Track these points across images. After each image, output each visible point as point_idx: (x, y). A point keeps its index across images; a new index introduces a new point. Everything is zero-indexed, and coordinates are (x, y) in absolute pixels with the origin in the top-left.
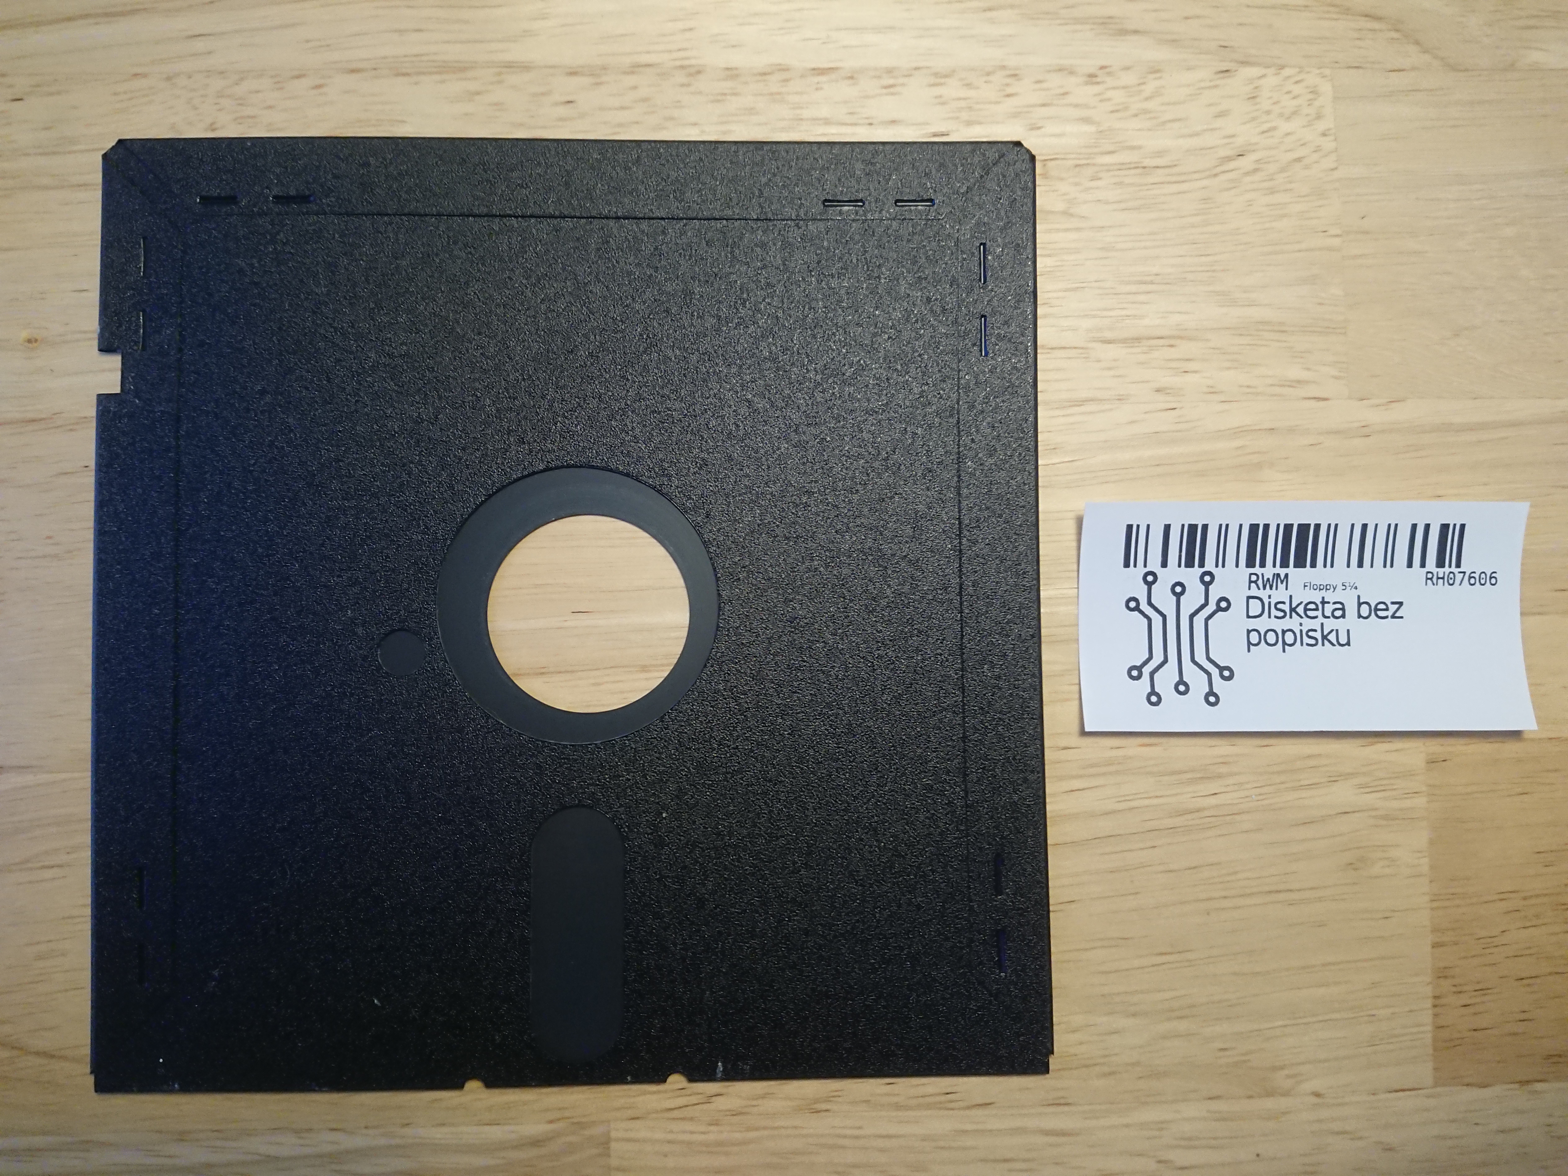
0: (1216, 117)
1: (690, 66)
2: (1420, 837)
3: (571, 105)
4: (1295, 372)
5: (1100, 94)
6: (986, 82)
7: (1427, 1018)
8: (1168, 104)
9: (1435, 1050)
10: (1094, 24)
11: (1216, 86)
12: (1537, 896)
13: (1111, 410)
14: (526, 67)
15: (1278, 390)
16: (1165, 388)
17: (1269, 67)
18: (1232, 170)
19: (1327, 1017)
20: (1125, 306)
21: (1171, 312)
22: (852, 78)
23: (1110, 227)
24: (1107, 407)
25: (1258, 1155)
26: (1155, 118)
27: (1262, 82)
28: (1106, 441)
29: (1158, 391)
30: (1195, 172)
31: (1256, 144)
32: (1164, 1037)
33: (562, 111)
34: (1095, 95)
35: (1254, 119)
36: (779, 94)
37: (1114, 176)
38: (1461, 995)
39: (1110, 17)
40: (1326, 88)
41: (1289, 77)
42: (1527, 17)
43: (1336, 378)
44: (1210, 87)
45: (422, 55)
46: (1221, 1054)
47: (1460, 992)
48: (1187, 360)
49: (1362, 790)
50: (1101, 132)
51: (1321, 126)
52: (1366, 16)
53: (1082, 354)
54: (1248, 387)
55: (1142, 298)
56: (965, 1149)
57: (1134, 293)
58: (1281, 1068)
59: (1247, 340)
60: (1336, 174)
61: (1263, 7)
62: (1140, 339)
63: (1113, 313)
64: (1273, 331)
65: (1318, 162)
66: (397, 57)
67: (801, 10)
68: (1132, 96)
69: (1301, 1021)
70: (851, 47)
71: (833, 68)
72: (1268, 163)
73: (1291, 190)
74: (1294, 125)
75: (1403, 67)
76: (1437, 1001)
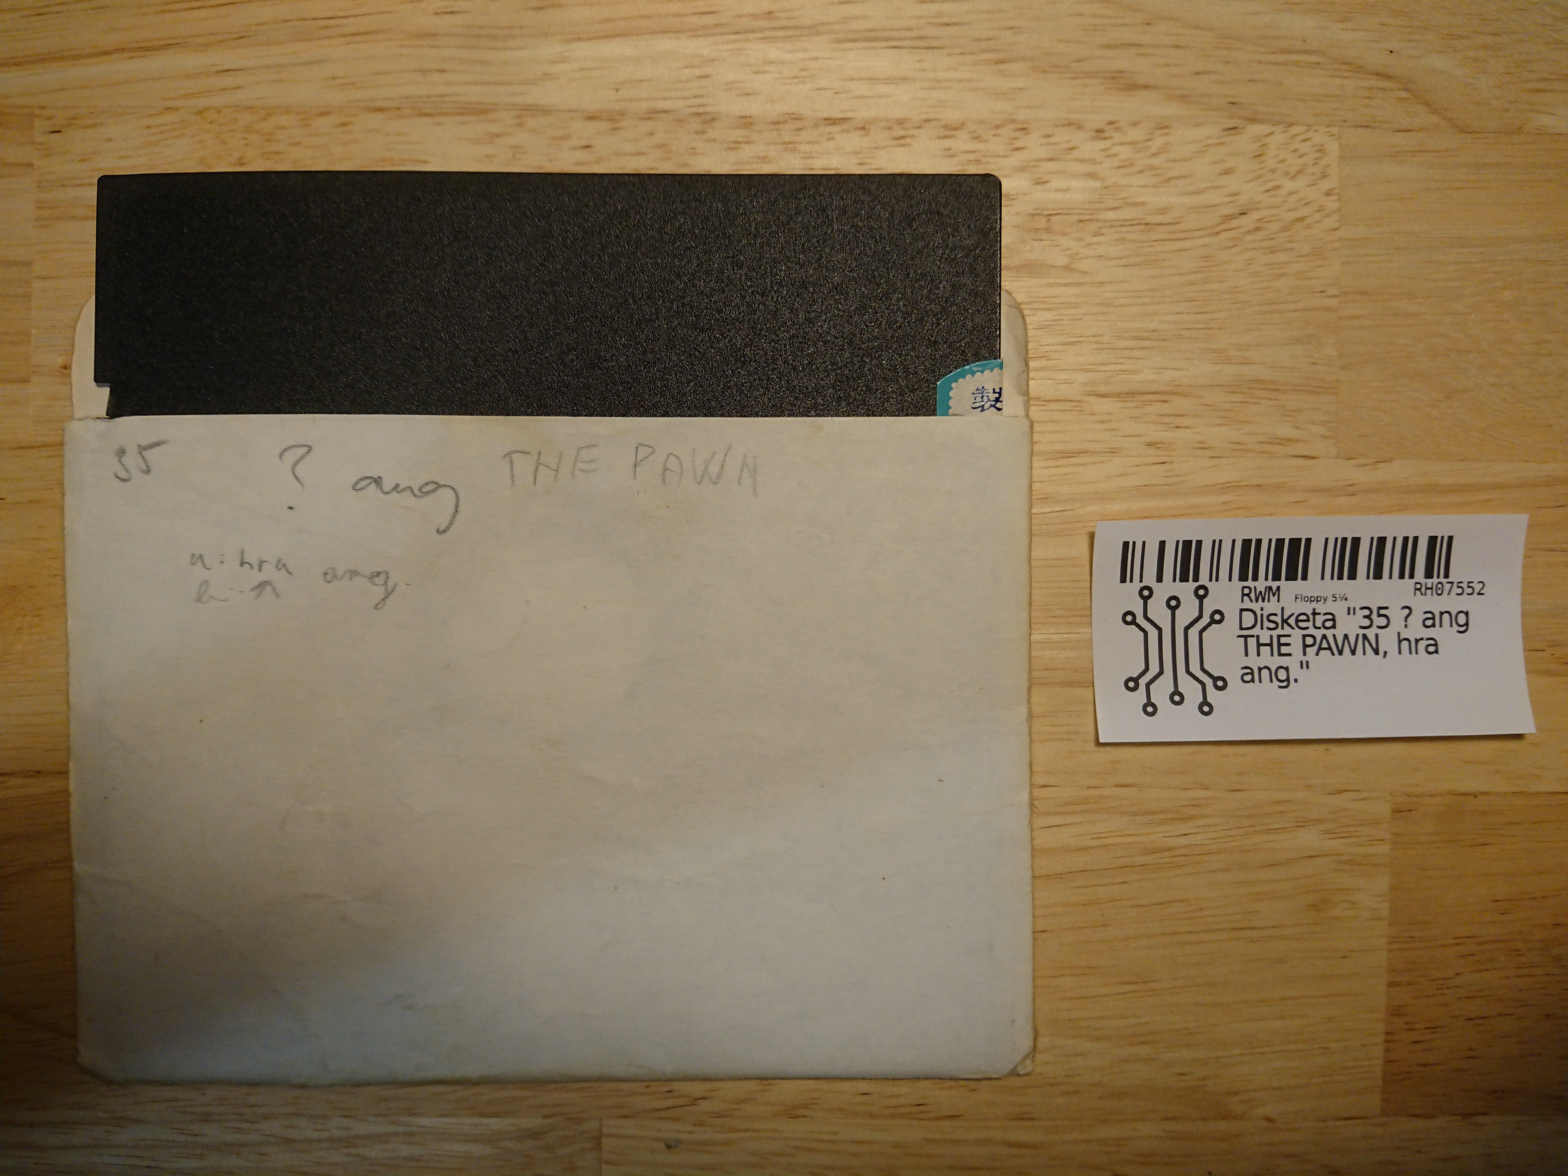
0: (1220, 174)
1: (705, 113)
2: (1382, 883)
3: (589, 149)
4: (1284, 431)
5: (1106, 150)
6: (994, 135)
7: (1378, 1052)
8: (1174, 161)
9: (1384, 1082)
10: (1105, 78)
11: (1222, 144)
12: (1492, 942)
13: (1103, 462)
14: (545, 111)
15: (1268, 448)
16: (1158, 443)
17: (1276, 125)
18: (1233, 229)
19: (1282, 1048)
20: (1121, 361)
21: (1166, 368)
22: (863, 128)
23: (1110, 283)
24: (1101, 459)
26: (1159, 175)
27: (1270, 139)
28: (1095, 493)
29: (1149, 444)
30: (1197, 230)
31: (1259, 202)
32: (1126, 1061)
33: (580, 155)
34: (1103, 150)
35: (1259, 177)
36: (791, 143)
37: (1117, 232)
38: (1413, 1033)
39: (1121, 72)
40: (1333, 148)
41: (1297, 135)
42: (1538, 80)
43: (1324, 437)
44: (1216, 145)
45: (443, 96)
46: (1180, 1078)
47: (1411, 1029)
48: (1179, 416)
49: (1328, 835)
50: (1106, 187)
51: (1325, 185)
52: (1377, 74)
53: (1077, 407)
54: (1237, 443)
55: (1137, 353)
57: (1131, 349)
58: (1236, 1093)
59: (1239, 398)
60: (1338, 234)
61: (1274, 64)
62: (1134, 394)
63: (1108, 368)
64: (1265, 389)
65: (1319, 222)
66: (420, 97)
67: (815, 59)
68: (1138, 152)
69: (1258, 1050)
70: (863, 97)
71: (845, 119)
72: (1271, 221)
73: (1292, 249)
74: (1300, 183)
75: (1411, 128)
76: (1390, 1036)
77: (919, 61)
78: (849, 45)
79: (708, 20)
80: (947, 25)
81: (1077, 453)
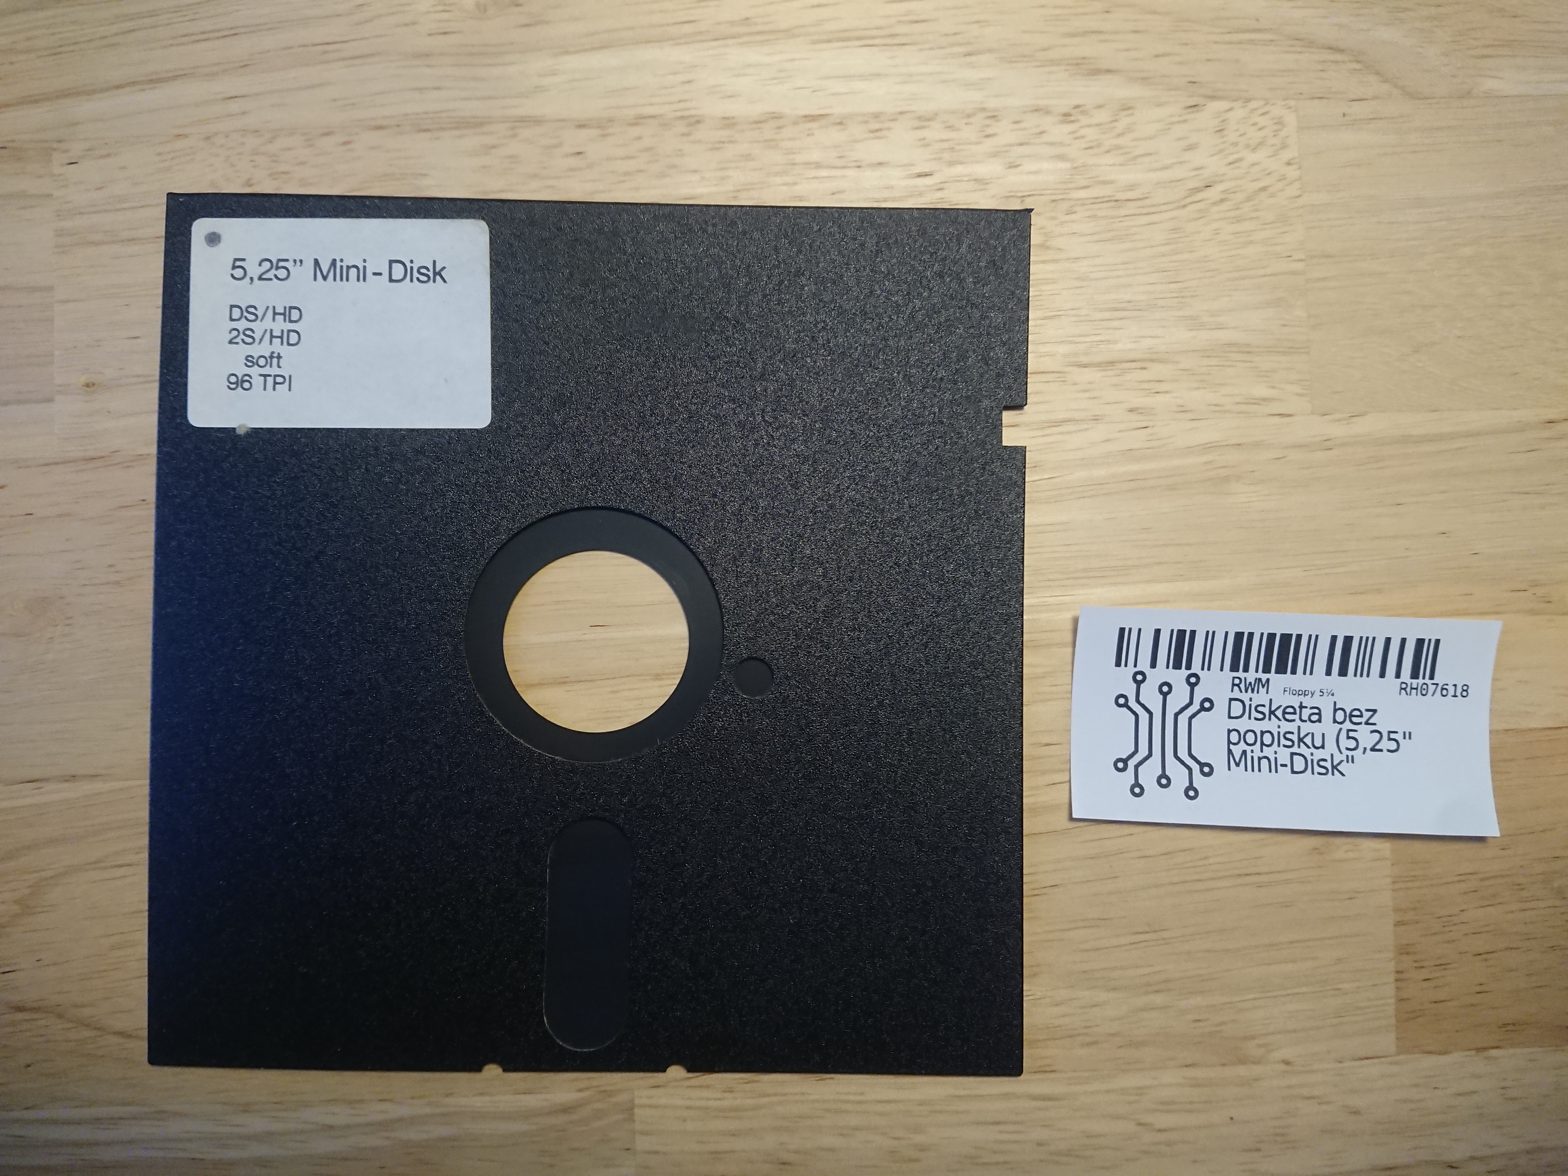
1: (690, 116)
3: (581, 156)
4: (1261, 391)
5: (1074, 132)
6: (966, 124)
7: (1390, 990)
8: (1140, 140)
9: (1398, 1021)
10: (1068, 65)
11: (1185, 121)
12: (1495, 877)
13: (1086, 430)
14: (538, 121)
15: (1244, 408)
16: (1139, 409)
17: (1236, 101)
18: (1200, 201)
19: (1296, 991)
20: (1099, 332)
21: (1143, 337)
22: (841, 123)
23: (1085, 258)
24: (1085, 426)
25: (1232, 1118)
26: (1126, 153)
27: (1230, 115)
28: (1082, 459)
29: (1131, 410)
30: (1164, 204)
31: (1224, 175)
32: (1143, 1010)
33: (573, 162)
34: (1069, 133)
35: (1221, 151)
36: (773, 140)
37: (1088, 210)
38: (1423, 970)
39: (1083, 58)
40: (1291, 119)
41: (1256, 109)
42: (1483, 47)
43: (1300, 395)
44: (1179, 122)
45: (441, 112)
46: (1197, 1024)
47: (1422, 967)
48: (1158, 381)
50: (1074, 168)
51: (1286, 155)
52: (1330, 48)
53: (1060, 378)
54: (1216, 405)
55: (1115, 324)
56: (957, 1112)
58: (1253, 1038)
59: (1214, 361)
60: (1300, 202)
61: (1231, 43)
62: (1114, 362)
63: (1088, 339)
64: (1239, 352)
65: (1282, 190)
66: (418, 114)
67: (792, 60)
68: (1105, 133)
69: (1271, 994)
70: (840, 94)
71: (823, 115)
72: (1235, 192)
73: (1257, 217)
74: (1260, 155)
75: (1366, 97)
76: (1400, 976)
77: (892, 58)
78: (825, 45)
79: (687, 29)
80: (916, 22)
81: (1061, 422)
